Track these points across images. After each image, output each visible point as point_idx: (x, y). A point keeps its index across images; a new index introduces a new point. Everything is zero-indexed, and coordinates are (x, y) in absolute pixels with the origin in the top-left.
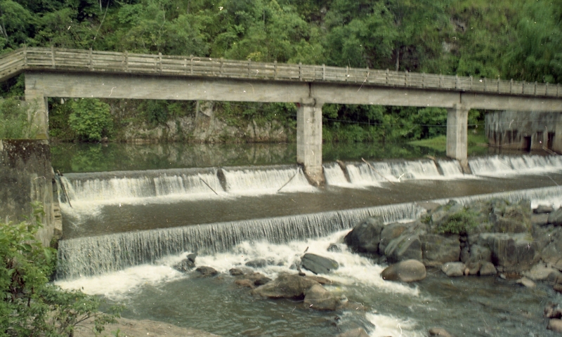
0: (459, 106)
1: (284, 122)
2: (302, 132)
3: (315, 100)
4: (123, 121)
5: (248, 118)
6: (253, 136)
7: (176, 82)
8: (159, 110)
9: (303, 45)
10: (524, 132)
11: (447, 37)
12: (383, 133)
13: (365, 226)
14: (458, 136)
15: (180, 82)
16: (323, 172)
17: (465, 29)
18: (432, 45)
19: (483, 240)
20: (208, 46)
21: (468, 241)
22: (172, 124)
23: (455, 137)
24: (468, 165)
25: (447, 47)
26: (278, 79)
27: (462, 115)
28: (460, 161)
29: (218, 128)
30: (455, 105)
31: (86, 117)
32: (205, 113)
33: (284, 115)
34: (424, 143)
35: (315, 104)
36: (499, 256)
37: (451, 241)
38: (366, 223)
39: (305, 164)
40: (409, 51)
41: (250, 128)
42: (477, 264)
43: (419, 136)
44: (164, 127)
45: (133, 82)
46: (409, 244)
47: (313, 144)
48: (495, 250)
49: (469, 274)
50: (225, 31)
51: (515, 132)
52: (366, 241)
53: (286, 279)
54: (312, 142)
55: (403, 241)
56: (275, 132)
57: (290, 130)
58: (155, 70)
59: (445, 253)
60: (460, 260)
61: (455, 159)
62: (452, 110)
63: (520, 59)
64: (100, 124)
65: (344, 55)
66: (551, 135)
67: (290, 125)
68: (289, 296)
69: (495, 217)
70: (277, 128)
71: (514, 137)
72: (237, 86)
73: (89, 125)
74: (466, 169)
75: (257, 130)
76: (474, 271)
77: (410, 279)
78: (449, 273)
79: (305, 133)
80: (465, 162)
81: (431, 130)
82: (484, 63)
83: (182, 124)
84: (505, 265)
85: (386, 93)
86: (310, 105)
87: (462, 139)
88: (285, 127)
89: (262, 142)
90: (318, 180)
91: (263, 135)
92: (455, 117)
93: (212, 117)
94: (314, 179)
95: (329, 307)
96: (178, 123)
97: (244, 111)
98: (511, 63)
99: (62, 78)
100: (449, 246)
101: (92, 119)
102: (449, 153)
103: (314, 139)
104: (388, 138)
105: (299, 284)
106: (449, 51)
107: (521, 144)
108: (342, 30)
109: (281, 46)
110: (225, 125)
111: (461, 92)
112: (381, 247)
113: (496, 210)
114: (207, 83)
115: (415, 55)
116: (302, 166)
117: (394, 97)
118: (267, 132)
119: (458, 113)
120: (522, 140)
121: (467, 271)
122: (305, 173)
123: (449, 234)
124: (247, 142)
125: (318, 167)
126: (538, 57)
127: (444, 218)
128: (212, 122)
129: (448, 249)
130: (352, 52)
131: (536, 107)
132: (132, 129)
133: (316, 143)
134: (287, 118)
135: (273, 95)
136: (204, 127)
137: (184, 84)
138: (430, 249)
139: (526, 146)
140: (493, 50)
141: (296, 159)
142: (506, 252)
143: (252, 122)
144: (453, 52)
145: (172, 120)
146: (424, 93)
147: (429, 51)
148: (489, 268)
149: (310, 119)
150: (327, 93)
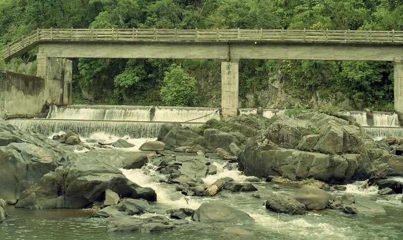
4: (208, 94)
5: (312, 89)
15: (127, 46)
22: (250, 97)
26: (197, 41)
30: (394, 58)
35: (230, 59)
36: (205, 141)
39: (222, 107)
41: (313, 99)
46: (169, 134)
47: (229, 92)
54: (228, 89)
61: (395, 112)
64: (186, 96)
69: (235, 123)
72: (169, 48)
75: (319, 101)
76: (190, 150)
77: (147, 149)
79: (223, 82)
83: (259, 97)
92: (396, 70)
93: (280, 89)
96: (256, 97)
99: (57, 46)
103: (230, 87)
110: (290, 96)
114: (146, 46)
121: (187, 150)
128: (279, 93)
132: (214, 101)
133: (233, 91)
137: (130, 47)
143: (316, 94)
145: (250, 93)
148: (197, 148)
149: (227, 71)
150: (245, 50)
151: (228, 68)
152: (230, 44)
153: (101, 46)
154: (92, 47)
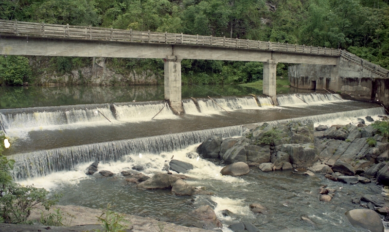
0: (271, 61)
1: (155, 71)
2: (168, 78)
3: (176, 56)
4: (39, 70)
5: (130, 68)
6: (133, 80)
7: (79, 44)
8: (66, 63)
9: (167, 18)
10: (312, 78)
11: (264, 15)
12: (222, 78)
13: (210, 141)
14: (270, 81)
15: (83, 44)
16: (182, 105)
17: (276, 9)
18: (254, 20)
19: (285, 148)
20: (100, 17)
21: (275, 149)
22: (76, 72)
23: (268, 82)
24: (277, 99)
25: (264, 21)
26: (151, 43)
27: (273, 67)
28: (271, 97)
29: (109, 75)
30: (268, 60)
31: (11, 67)
32: (99, 65)
33: (155, 66)
34: (249, 85)
35: (176, 59)
36: (294, 158)
37: (265, 149)
38: (210, 139)
39: (170, 100)
40: (239, 23)
41: (131, 75)
42: (281, 163)
43: (246, 80)
44: (69, 75)
45: (48, 44)
46: (239, 151)
47: (175, 87)
48: (291, 154)
49: (276, 170)
50: (112, 7)
51: (307, 78)
52: (211, 151)
53: (159, 176)
54: (175, 85)
55: (235, 150)
56: (149, 78)
57: (159, 77)
58: (64, 36)
59: (261, 157)
60: (270, 162)
61: (269, 96)
62: (266, 63)
63: (310, 30)
64: (22, 72)
65: (195, 25)
66: (328, 80)
67: (159, 73)
68: (162, 187)
69: (292, 133)
70: (151, 75)
71: (306, 81)
72: (123, 47)
73: (13, 73)
74: (275, 103)
75: (136, 76)
76: (278, 168)
78: (263, 170)
79: (170, 80)
80: (274, 98)
81: (254, 76)
82: (288, 32)
83: (83, 72)
84: (297, 163)
85: (224, 52)
86: (173, 60)
87: (273, 82)
88: (156, 74)
89: (140, 85)
90: (179, 111)
91: (141, 80)
92: (268, 68)
93: (104, 68)
94: (176, 110)
95: (187, 193)
96: (80, 72)
97: (127, 63)
98: (304, 33)
100: (263, 152)
101: (15, 69)
102: (265, 92)
103: (176, 83)
104: (225, 81)
105: (168, 179)
106: (265, 23)
107: (310, 86)
108: (194, 8)
109: (152, 18)
110: (114, 73)
111: (272, 52)
112: (221, 154)
113: (293, 129)
114: (102, 45)
115: (243, 26)
116: (168, 101)
117: (228, 55)
118: (143, 78)
119: (270, 66)
120: (311, 83)
121: (275, 168)
122: (170, 106)
123: (263, 145)
124: (129, 85)
125: (179, 102)
126: (321, 29)
127: (260, 135)
128: (104, 71)
129: (262, 155)
130: (201, 22)
131: (319, 62)
132: (46, 76)
133: (177, 86)
134: (157, 68)
135: (148, 54)
136: (99, 75)
137: (85, 46)
138: (252, 155)
139: (313, 88)
140: (293, 24)
141: (164, 96)
142: (298, 155)
143: (133, 71)
144: (268, 24)
145: (75, 69)
146: (249, 52)
147: (252, 23)
148: (288, 165)
149: (173, 70)
150: (184, 52)
151: (175, 67)
152: (173, 46)
153: (53, 43)
154: (42, 44)
